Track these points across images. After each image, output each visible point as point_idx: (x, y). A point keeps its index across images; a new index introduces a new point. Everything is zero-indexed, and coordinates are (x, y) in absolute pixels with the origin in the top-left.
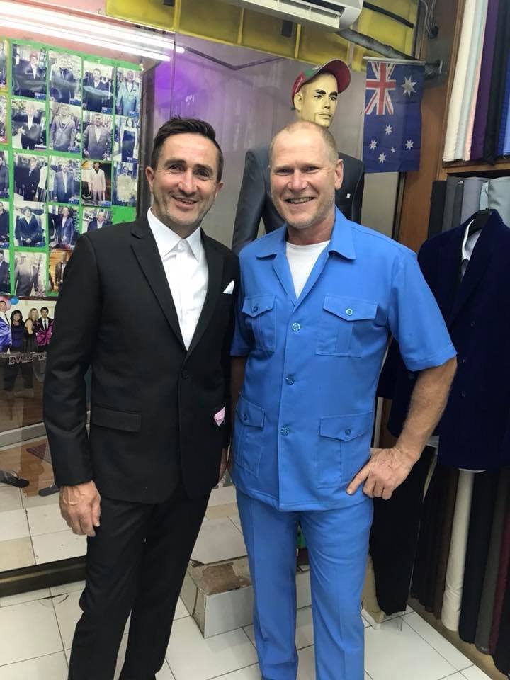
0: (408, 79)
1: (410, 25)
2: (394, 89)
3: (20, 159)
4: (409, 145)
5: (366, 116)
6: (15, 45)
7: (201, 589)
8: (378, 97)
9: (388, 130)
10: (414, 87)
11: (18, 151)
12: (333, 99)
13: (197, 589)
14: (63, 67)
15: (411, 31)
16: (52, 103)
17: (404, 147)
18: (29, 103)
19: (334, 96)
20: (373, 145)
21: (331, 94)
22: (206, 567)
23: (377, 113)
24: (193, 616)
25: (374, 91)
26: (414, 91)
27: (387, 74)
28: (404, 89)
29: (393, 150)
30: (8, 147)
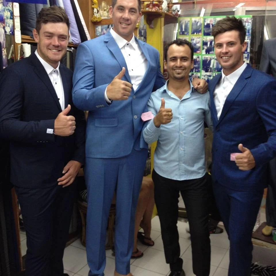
11: (204, 55)
18: (208, 38)
30: (201, 54)
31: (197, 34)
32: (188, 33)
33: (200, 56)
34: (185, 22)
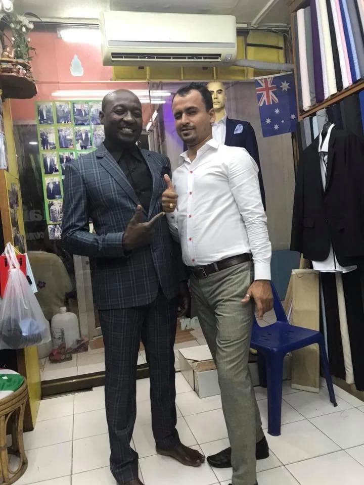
0: (284, 82)
1: (281, 48)
2: (275, 90)
3: (81, 155)
5: (259, 107)
6: (74, 103)
8: (265, 95)
9: (277, 111)
10: (289, 85)
11: (79, 151)
13: (194, 371)
14: (96, 109)
15: (281, 52)
16: (93, 126)
17: (290, 119)
18: (82, 128)
19: (220, 92)
20: (268, 121)
21: (218, 91)
22: (200, 362)
23: (267, 104)
24: (194, 390)
25: (263, 93)
26: (289, 88)
27: (269, 83)
28: (282, 88)
29: (283, 122)
30: (75, 150)
31: (65, 122)
32: (52, 121)
33: (74, 153)
34: (46, 106)
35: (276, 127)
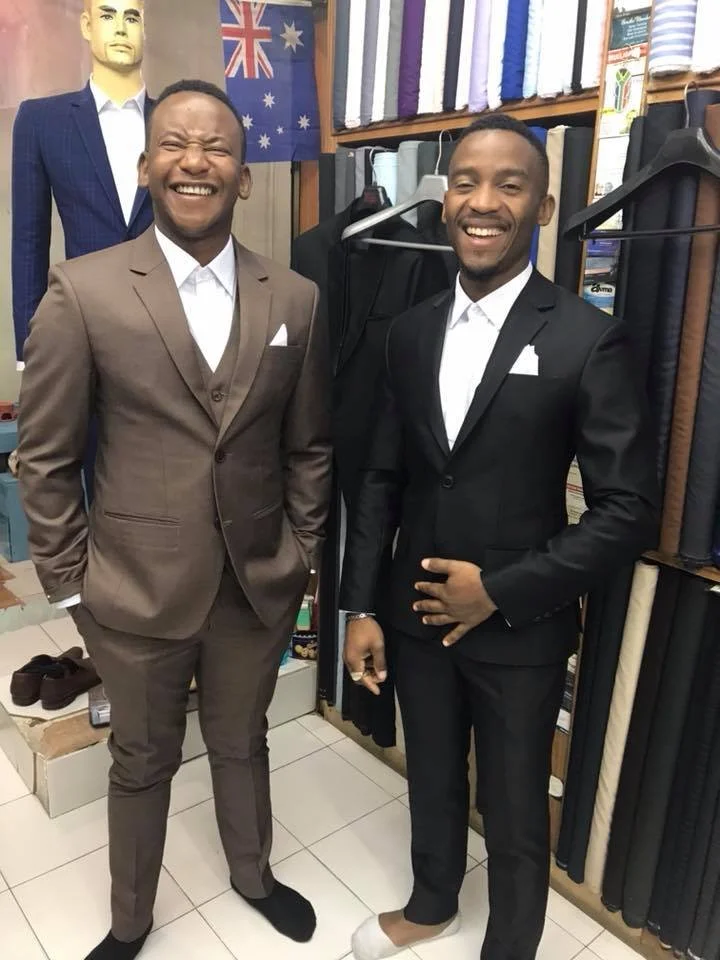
0: (290, 26)
2: (268, 40)
4: (304, 122)
5: (228, 79)
7: (39, 754)
8: (244, 51)
9: (269, 100)
10: (300, 38)
12: (132, 20)
13: (35, 755)
17: (296, 127)
19: (132, 16)
20: (247, 122)
21: (126, 13)
22: (50, 723)
23: (246, 76)
24: (34, 793)
25: (237, 42)
26: (302, 44)
27: (254, 17)
28: (285, 40)
29: (280, 130)
35: (264, 141)
